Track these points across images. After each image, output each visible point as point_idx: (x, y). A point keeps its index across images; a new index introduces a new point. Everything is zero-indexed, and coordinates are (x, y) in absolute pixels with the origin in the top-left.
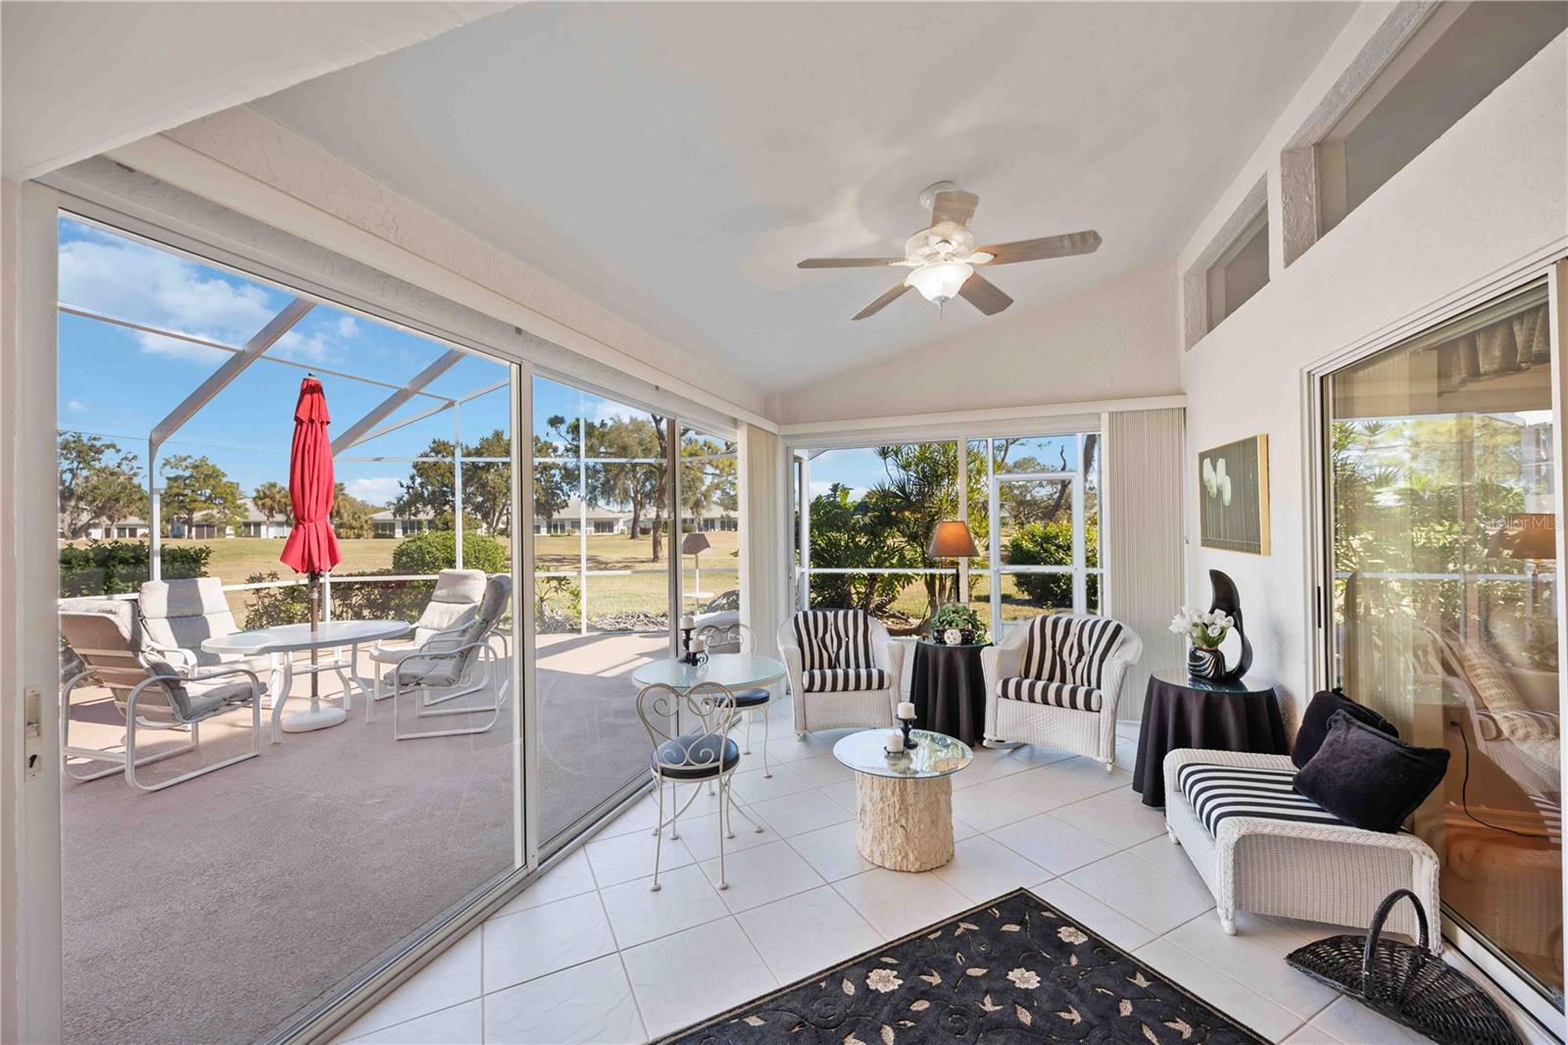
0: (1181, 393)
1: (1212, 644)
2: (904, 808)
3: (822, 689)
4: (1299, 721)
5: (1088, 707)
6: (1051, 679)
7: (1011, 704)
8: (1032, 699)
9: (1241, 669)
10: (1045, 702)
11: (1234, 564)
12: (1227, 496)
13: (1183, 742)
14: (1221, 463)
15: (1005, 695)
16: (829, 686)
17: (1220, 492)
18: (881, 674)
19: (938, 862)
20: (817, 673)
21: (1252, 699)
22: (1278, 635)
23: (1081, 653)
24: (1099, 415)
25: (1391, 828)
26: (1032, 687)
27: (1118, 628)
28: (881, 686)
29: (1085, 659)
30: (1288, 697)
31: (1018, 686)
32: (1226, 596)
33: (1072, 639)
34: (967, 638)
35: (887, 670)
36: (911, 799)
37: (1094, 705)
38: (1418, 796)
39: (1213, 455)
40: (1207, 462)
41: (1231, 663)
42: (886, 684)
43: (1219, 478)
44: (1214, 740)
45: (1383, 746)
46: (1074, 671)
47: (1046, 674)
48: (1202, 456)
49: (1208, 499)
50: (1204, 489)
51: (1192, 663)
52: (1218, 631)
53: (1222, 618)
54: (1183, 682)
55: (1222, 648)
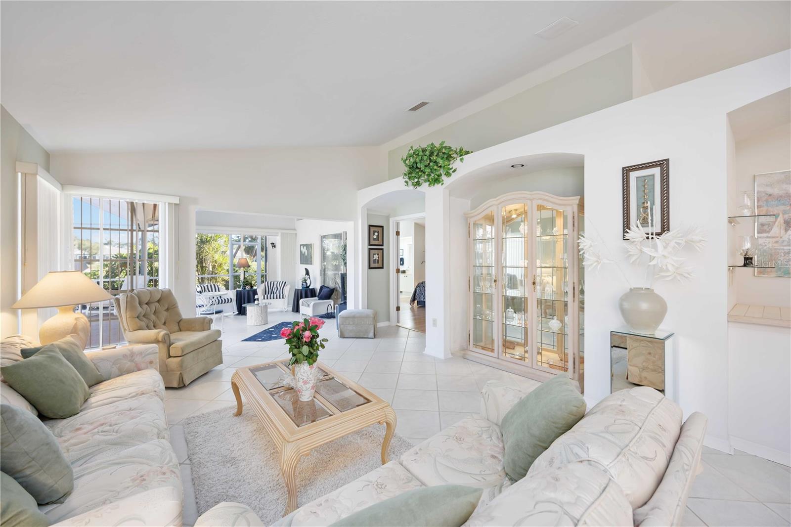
0: (295, 230)
1: (305, 281)
4: (318, 291)
6: (271, 294)
8: (270, 298)
9: (310, 286)
11: (308, 267)
12: (306, 254)
13: (301, 298)
14: (305, 247)
15: (264, 298)
17: (305, 253)
18: (231, 298)
21: (312, 289)
22: (315, 279)
23: (277, 289)
24: (278, 233)
25: (329, 299)
26: (267, 296)
27: (285, 282)
29: (279, 290)
30: (317, 289)
32: (307, 273)
33: (275, 286)
38: (331, 294)
39: (304, 245)
40: (302, 246)
41: (308, 285)
42: (232, 301)
43: (304, 250)
44: (306, 297)
45: (328, 289)
46: (276, 293)
48: (301, 245)
49: (302, 254)
50: (301, 252)
51: (302, 284)
52: (306, 279)
53: (307, 276)
54: (301, 288)
55: (307, 282)
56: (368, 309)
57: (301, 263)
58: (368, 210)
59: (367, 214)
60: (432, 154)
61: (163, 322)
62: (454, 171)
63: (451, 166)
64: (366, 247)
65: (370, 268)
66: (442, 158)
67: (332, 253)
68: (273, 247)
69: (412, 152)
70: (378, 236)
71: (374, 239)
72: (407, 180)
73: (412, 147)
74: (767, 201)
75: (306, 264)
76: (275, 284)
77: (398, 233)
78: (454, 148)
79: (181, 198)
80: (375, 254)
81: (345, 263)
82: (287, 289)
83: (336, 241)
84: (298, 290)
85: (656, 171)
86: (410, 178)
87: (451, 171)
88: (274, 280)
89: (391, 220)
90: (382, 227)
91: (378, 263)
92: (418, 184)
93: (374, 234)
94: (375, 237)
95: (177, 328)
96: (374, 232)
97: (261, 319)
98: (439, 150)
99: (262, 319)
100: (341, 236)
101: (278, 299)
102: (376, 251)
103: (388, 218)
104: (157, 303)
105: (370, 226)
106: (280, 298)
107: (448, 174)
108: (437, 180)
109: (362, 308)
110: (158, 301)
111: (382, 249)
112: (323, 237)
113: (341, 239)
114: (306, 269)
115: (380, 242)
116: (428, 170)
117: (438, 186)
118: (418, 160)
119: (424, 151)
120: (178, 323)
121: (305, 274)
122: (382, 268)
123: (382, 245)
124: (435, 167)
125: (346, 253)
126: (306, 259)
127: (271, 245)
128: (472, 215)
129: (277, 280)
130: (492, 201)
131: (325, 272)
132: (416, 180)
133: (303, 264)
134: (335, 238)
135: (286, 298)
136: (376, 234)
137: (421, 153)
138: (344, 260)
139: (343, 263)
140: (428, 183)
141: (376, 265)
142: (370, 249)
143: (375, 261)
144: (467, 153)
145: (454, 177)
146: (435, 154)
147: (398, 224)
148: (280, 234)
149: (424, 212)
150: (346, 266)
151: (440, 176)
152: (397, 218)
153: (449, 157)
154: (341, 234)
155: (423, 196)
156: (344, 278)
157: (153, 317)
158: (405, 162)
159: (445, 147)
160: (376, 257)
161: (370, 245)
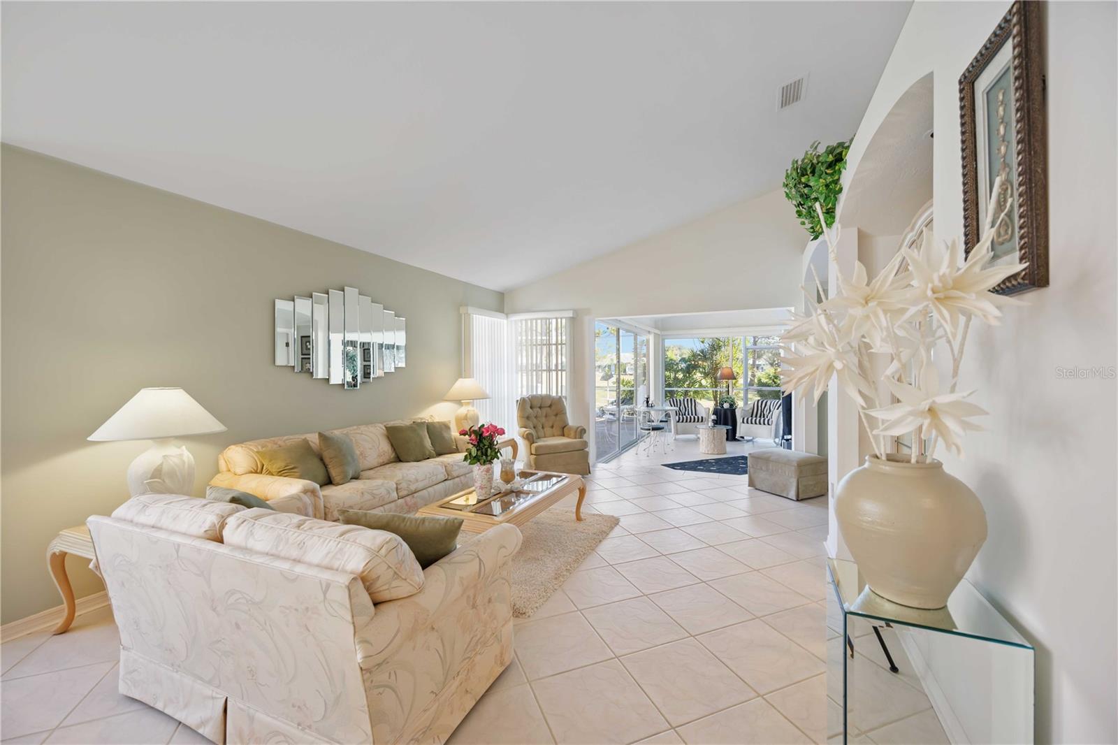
2: (714, 439)
3: (683, 422)
5: (769, 424)
7: (745, 425)
8: (752, 423)
10: (756, 423)
15: (743, 422)
16: (685, 421)
18: (702, 418)
20: (681, 416)
26: (752, 419)
28: (702, 421)
31: (748, 419)
34: (731, 405)
35: (704, 416)
36: (715, 436)
37: (770, 423)
42: (704, 420)
47: (759, 415)
61: (551, 425)
79: (575, 311)
95: (560, 433)
104: (549, 408)
110: (550, 406)
120: (563, 428)
135: (773, 426)
157: (543, 420)
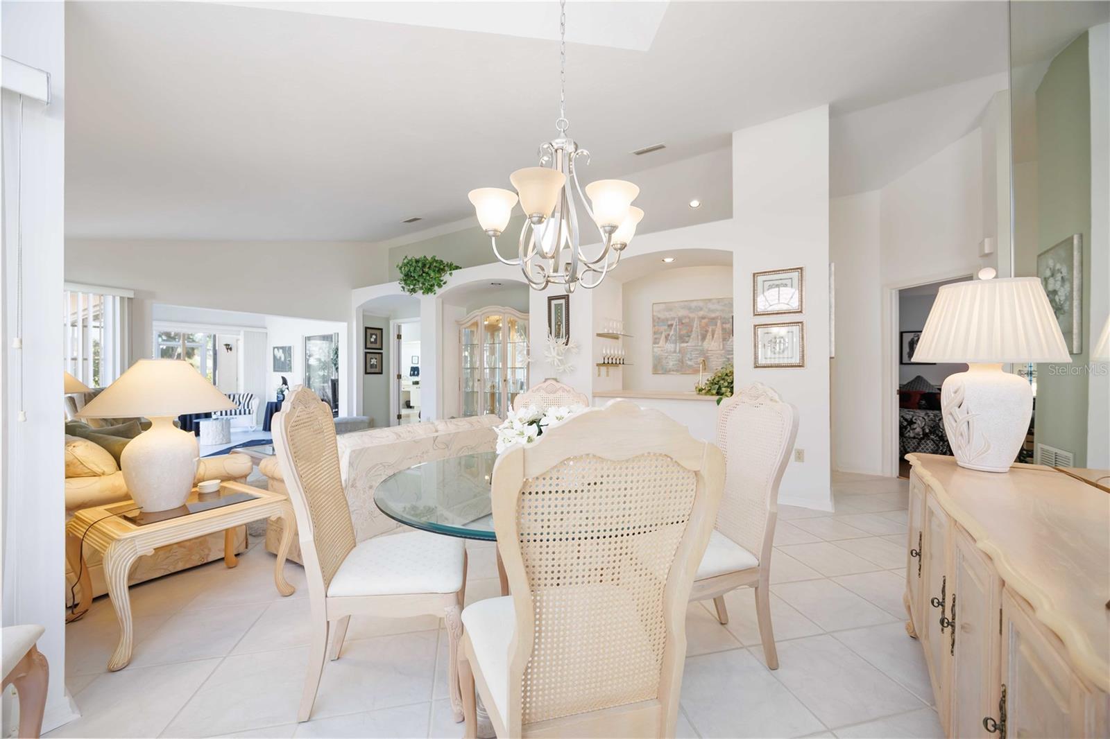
0: (266, 328)
1: (282, 392)
12: (283, 359)
14: (281, 351)
17: (280, 358)
19: (229, 442)
23: (240, 403)
24: (239, 331)
27: (252, 395)
29: (242, 405)
32: (285, 382)
33: (237, 399)
39: (278, 348)
40: (276, 349)
43: (280, 354)
48: (274, 348)
49: (275, 359)
50: (275, 357)
51: (278, 397)
52: (283, 389)
53: (285, 387)
54: (276, 401)
55: (284, 393)
56: (364, 415)
57: (274, 371)
58: (364, 311)
59: (363, 316)
60: (424, 265)
62: (445, 283)
63: (442, 278)
64: (362, 350)
65: (366, 373)
66: (434, 271)
67: (319, 360)
68: (227, 349)
69: (405, 261)
70: (376, 339)
71: (372, 343)
72: (403, 285)
73: (406, 257)
74: (658, 322)
75: (282, 371)
76: (237, 397)
77: (399, 337)
78: (445, 262)
79: (137, 291)
80: (372, 358)
81: (337, 369)
82: (255, 404)
83: (324, 345)
84: (272, 403)
85: (563, 301)
86: (406, 284)
87: (442, 283)
88: (234, 392)
89: (392, 323)
90: (381, 329)
91: (376, 367)
92: (413, 291)
93: (371, 337)
94: (372, 340)
96: (372, 335)
97: (221, 436)
98: (431, 264)
99: (224, 436)
100: (332, 338)
101: (243, 416)
102: (373, 356)
103: (387, 320)
105: (366, 328)
106: (245, 414)
107: (440, 286)
108: (429, 290)
109: (357, 415)
111: (381, 353)
112: (308, 339)
113: (332, 341)
114: (284, 378)
115: (378, 346)
116: (421, 280)
117: (431, 295)
118: (412, 269)
119: (417, 261)
121: (282, 383)
122: (381, 373)
123: (381, 349)
124: (428, 278)
125: (337, 357)
126: (281, 365)
127: (225, 347)
128: (463, 323)
129: (239, 392)
130: (477, 312)
131: (309, 381)
132: (412, 287)
133: (278, 371)
134: (324, 340)
135: (254, 415)
136: (374, 337)
137: (414, 264)
138: (335, 365)
139: (334, 369)
140: (422, 291)
141: (373, 370)
142: (366, 353)
143: (372, 366)
144: (457, 268)
145: (445, 288)
146: (428, 266)
147: (399, 327)
148: (242, 333)
149: (419, 316)
150: (337, 372)
151: (432, 286)
152: (399, 321)
153: (441, 270)
154: (332, 336)
155: (419, 301)
156: (335, 384)
158: (401, 268)
159: (437, 261)
160: (373, 361)
161: (366, 348)
